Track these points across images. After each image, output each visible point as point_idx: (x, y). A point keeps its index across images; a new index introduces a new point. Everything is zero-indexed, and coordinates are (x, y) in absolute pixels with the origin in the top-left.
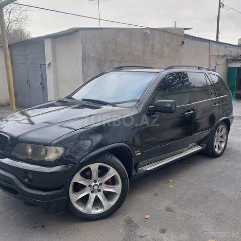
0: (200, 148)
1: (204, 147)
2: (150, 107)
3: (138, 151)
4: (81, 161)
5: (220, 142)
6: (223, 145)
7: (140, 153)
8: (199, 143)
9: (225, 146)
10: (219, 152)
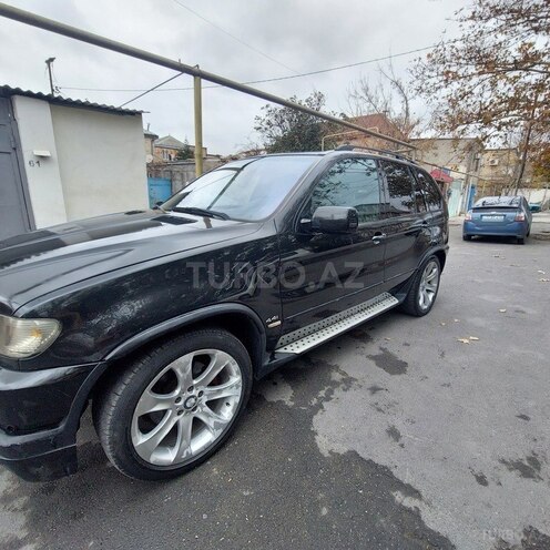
0: (397, 301)
1: (402, 299)
2: (303, 221)
3: (274, 318)
4: (107, 358)
5: (428, 291)
6: (431, 296)
7: (279, 322)
8: (394, 292)
9: (434, 298)
10: (426, 307)
